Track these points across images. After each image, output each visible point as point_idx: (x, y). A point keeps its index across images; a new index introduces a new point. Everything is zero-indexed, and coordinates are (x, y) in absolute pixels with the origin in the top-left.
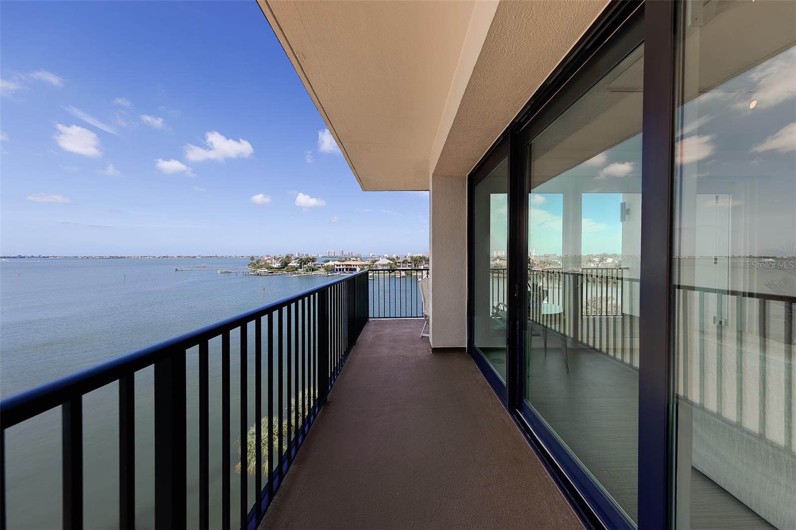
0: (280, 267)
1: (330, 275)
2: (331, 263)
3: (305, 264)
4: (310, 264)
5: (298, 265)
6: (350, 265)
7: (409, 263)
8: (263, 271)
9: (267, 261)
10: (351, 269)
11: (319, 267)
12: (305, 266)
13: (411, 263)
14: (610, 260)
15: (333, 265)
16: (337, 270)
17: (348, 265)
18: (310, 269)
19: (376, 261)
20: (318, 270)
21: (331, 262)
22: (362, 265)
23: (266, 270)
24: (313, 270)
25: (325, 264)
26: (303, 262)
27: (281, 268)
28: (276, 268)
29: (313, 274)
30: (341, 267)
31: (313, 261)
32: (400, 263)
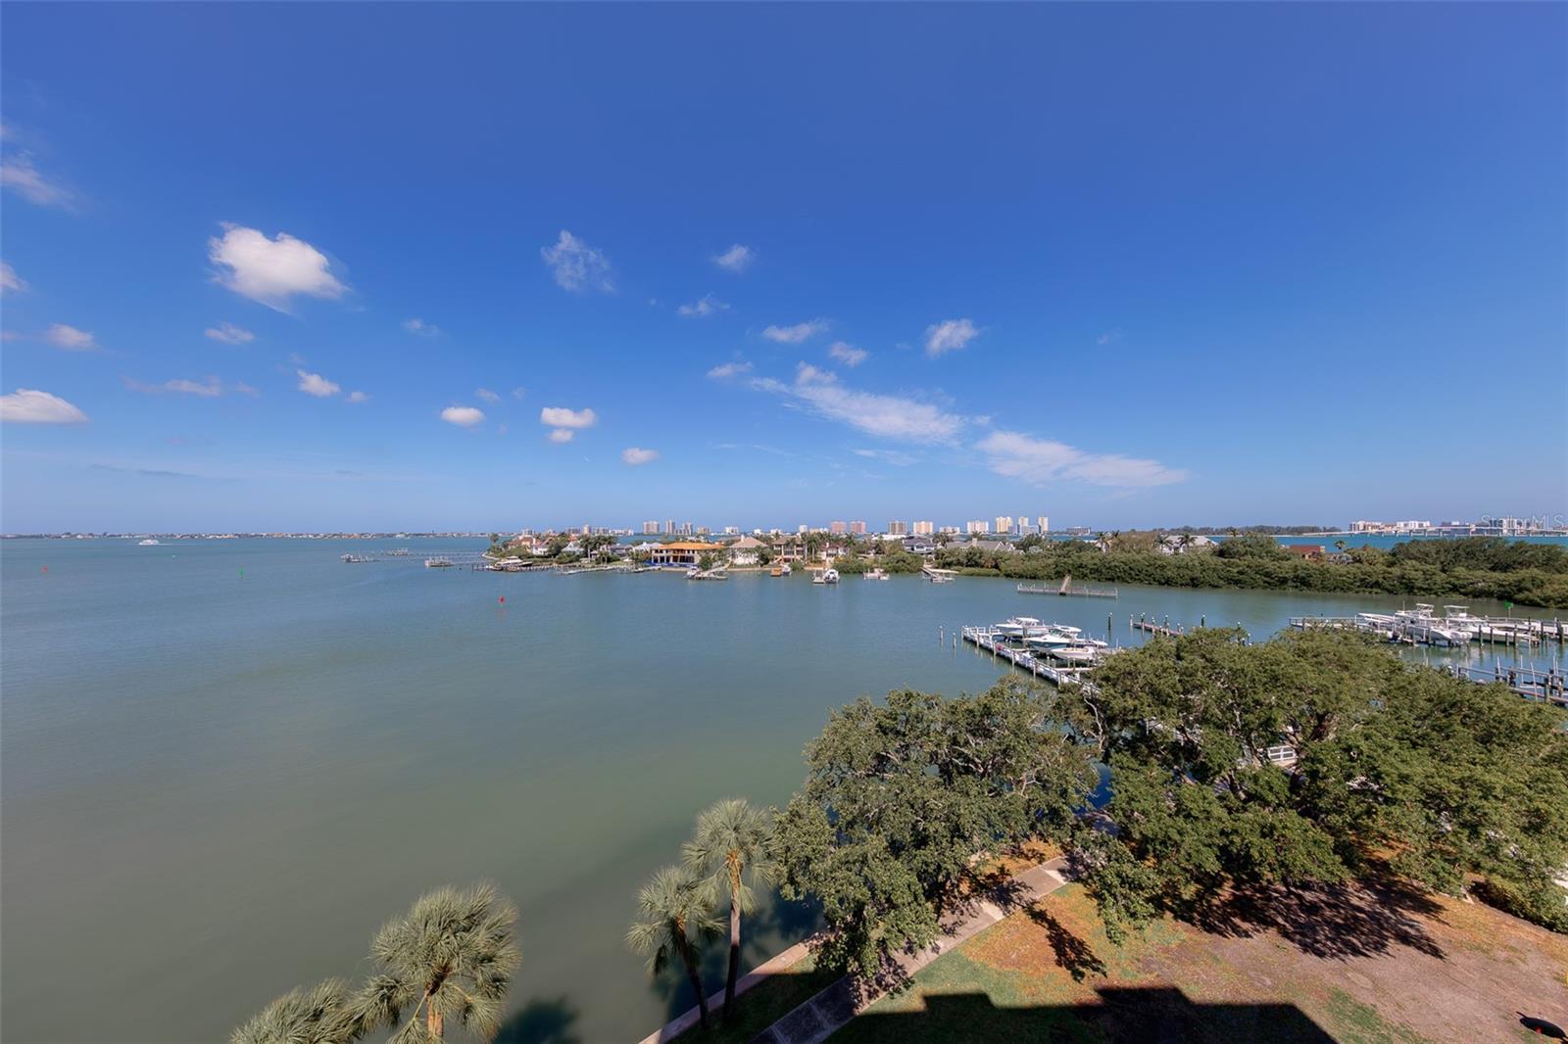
0: (546, 554)
1: (640, 569)
2: (645, 547)
3: (595, 548)
4: (604, 548)
5: (582, 549)
6: (682, 551)
7: (798, 546)
8: (510, 561)
9: (523, 543)
10: (683, 559)
11: (623, 555)
12: (595, 552)
13: (802, 546)
14: (1201, 540)
15: (648, 550)
16: (656, 561)
17: (678, 550)
18: (604, 559)
19: (733, 542)
20: (619, 560)
21: (645, 544)
22: (705, 551)
23: (519, 561)
24: (609, 560)
25: (634, 549)
26: (590, 544)
27: (549, 556)
28: (538, 557)
29: (609, 568)
30: (664, 554)
31: (610, 543)
32: (780, 546)
